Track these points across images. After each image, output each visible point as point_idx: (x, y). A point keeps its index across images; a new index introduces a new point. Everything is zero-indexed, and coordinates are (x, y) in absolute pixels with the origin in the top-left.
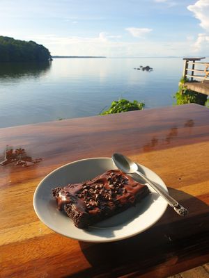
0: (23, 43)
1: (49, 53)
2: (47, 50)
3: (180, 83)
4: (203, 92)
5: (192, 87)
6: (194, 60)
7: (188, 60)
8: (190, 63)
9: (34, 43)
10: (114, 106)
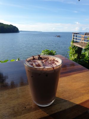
0: (7, 25)
1: (18, 29)
2: (17, 28)
3: (71, 43)
4: (80, 47)
6: (77, 34)
7: (74, 33)
9: (12, 25)
10: (43, 52)
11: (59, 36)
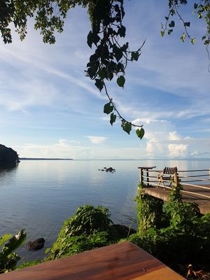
3: (139, 188)
4: (158, 196)
5: (149, 192)
6: (147, 169)
7: (142, 169)
8: (145, 172)
10: (79, 212)
11: (111, 170)
